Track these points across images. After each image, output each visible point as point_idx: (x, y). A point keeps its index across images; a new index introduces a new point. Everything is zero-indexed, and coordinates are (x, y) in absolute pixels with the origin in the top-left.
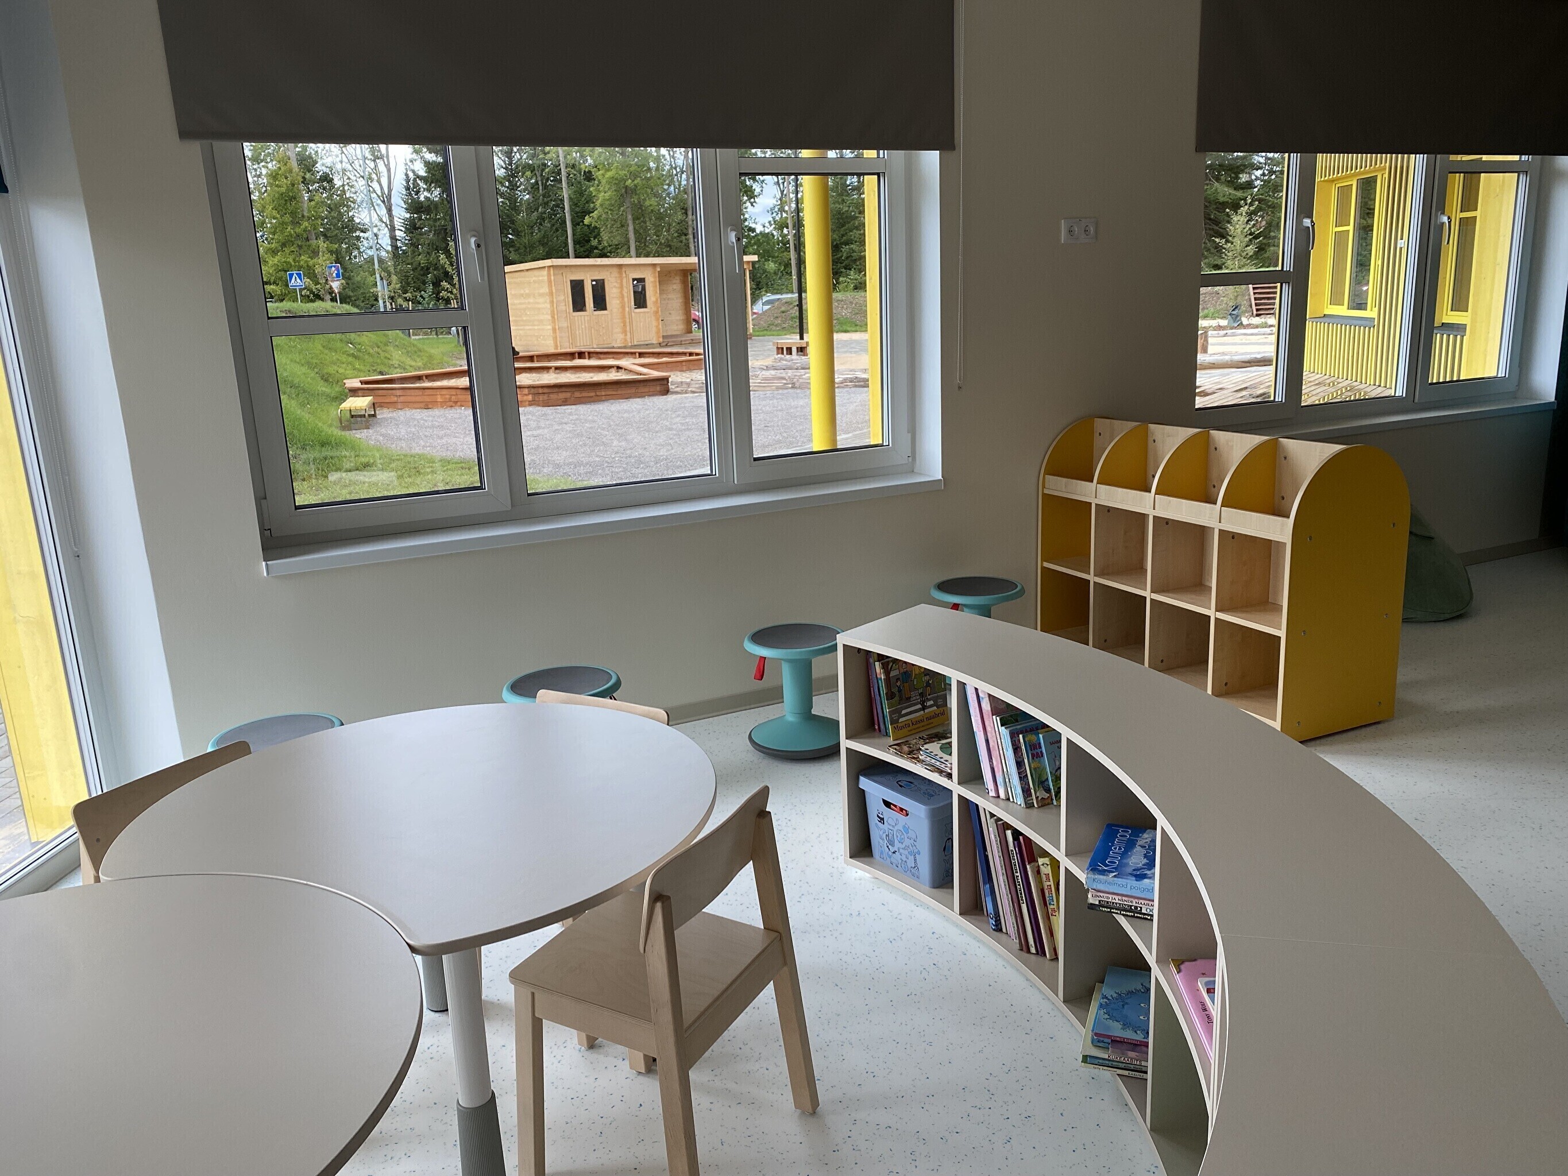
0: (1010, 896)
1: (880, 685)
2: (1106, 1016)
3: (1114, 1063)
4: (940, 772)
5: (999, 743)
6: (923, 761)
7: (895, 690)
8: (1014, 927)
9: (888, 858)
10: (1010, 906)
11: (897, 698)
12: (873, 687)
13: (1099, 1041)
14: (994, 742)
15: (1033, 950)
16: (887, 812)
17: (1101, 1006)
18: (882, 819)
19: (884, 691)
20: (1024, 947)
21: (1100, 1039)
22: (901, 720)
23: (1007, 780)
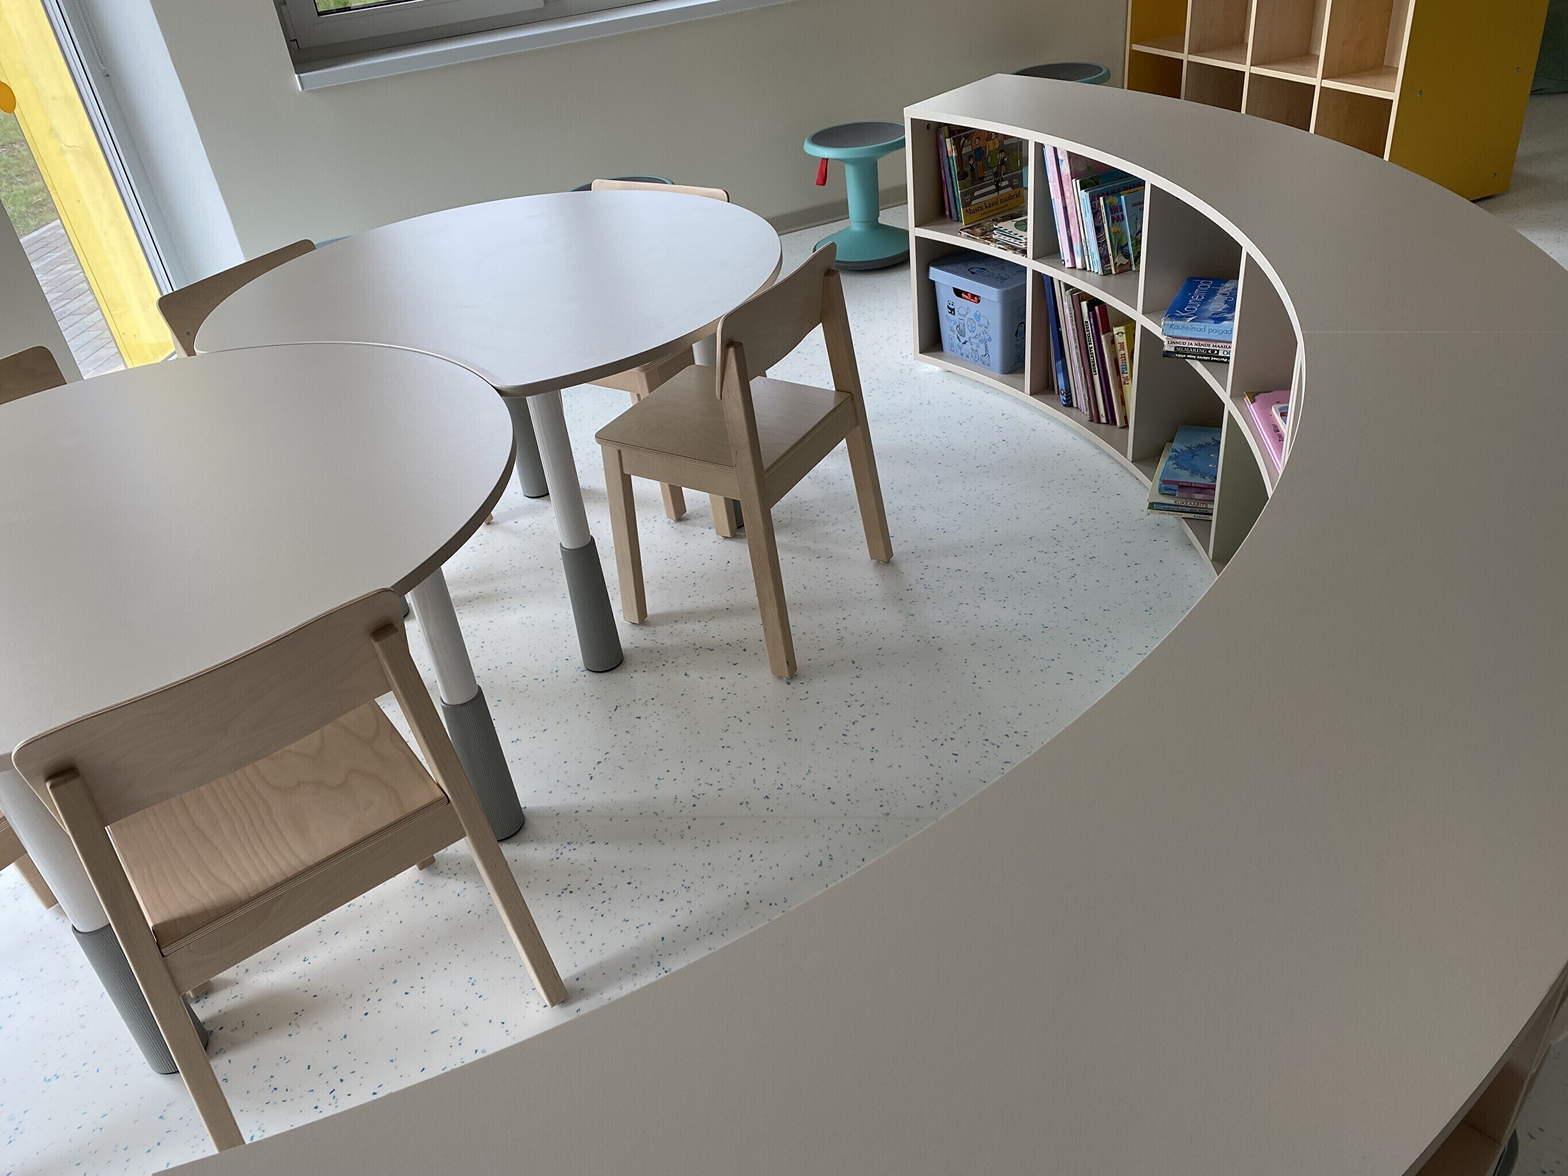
0: (1082, 368)
1: (951, 165)
2: (1175, 466)
3: (1180, 508)
4: (1015, 249)
5: (1078, 209)
6: (997, 240)
7: (967, 169)
8: (1085, 399)
9: (959, 350)
10: (1081, 379)
11: (969, 178)
12: (943, 168)
13: (1166, 489)
14: (1072, 208)
15: (1103, 420)
16: (959, 303)
17: (1170, 458)
18: (953, 310)
19: (955, 170)
20: (1095, 418)
21: (1168, 486)
22: (973, 203)
23: (1085, 248)
